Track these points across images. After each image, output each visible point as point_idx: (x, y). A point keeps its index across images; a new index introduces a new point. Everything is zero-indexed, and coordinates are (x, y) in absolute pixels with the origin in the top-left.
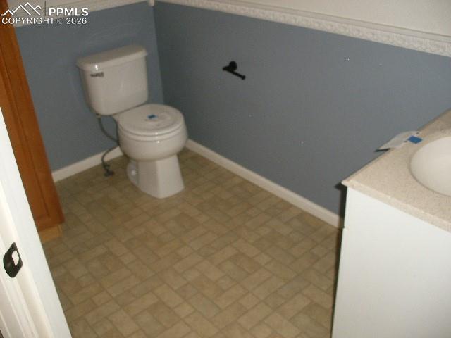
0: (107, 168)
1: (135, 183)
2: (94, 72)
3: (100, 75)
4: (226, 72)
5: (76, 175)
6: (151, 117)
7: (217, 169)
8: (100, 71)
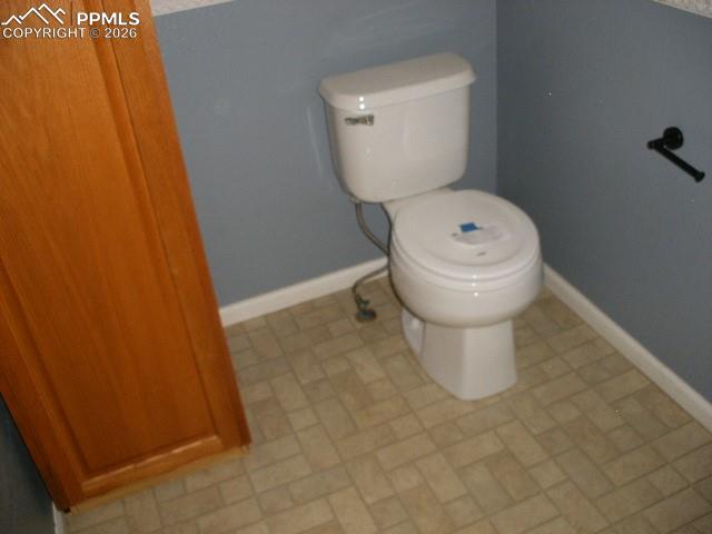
0: (362, 306)
1: (416, 347)
2: (356, 114)
3: (369, 120)
4: (655, 154)
5: (300, 305)
6: (468, 228)
7: (593, 341)
8: (368, 113)
